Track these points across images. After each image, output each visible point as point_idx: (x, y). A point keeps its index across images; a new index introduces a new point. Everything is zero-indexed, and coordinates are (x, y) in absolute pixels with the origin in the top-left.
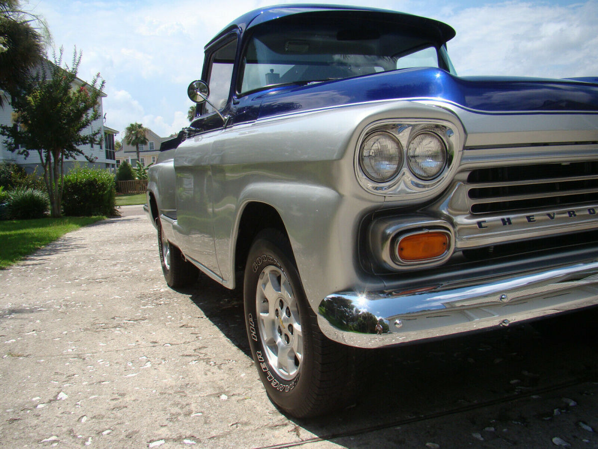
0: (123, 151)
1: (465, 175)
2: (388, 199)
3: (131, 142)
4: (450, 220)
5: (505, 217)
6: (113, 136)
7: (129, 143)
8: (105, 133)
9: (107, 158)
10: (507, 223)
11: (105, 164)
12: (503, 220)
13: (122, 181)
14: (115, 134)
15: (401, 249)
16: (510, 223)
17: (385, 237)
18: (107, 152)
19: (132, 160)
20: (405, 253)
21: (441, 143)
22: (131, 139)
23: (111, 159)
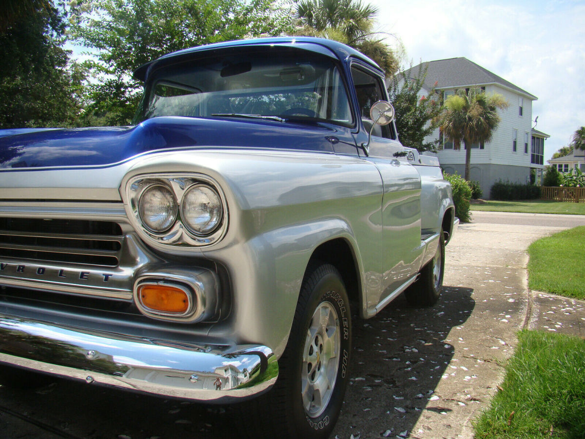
0: (573, 155)
3: (580, 146)
6: (543, 140)
7: (577, 147)
8: (533, 138)
9: (533, 162)
11: (529, 169)
13: (549, 187)
14: (545, 138)
18: (533, 156)
19: (581, 164)
22: (580, 143)
23: (537, 163)
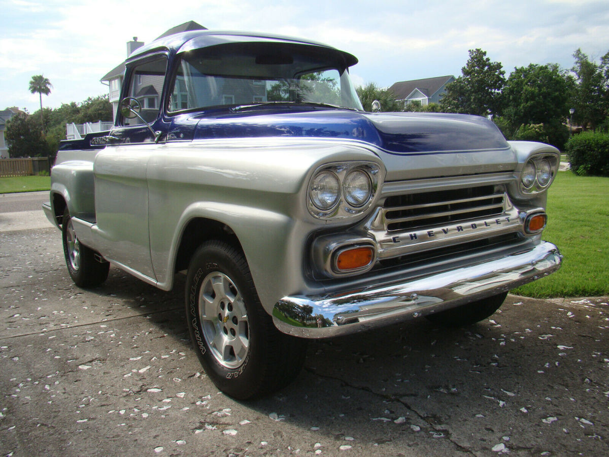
1: (383, 202)
2: (328, 222)
4: (373, 237)
5: (412, 233)
10: (414, 238)
12: (411, 235)
15: (339, 261)
16: (416, 238)
17: (326, 253)
20: (342, 264)
21: (368, 179)
